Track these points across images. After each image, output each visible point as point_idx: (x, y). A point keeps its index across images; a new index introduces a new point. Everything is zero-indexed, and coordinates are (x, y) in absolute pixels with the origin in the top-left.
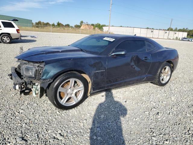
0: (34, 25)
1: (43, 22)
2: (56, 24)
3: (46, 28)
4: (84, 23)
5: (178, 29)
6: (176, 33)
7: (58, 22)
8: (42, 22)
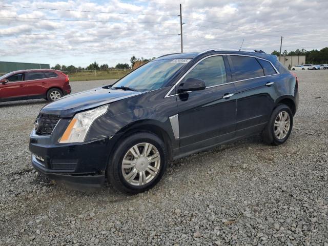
1: (64, 66)
4: (137, 60)
5: (288, 52)
6: (287, 60)
8: (61, 66)
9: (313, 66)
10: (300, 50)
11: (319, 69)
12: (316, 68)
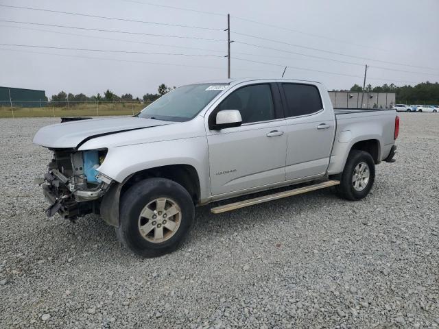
0: (49, 100)
1: (70, 95)
2: (103, 96)
3: (81, 106)
4: (167, 90)
5: (373, 87)
6: (371, 97)
7: (108, 91)
8: (67, 93)
9: (408, 107)
10: (389, 85)
11: (415, 111)
12: (412, 109)
